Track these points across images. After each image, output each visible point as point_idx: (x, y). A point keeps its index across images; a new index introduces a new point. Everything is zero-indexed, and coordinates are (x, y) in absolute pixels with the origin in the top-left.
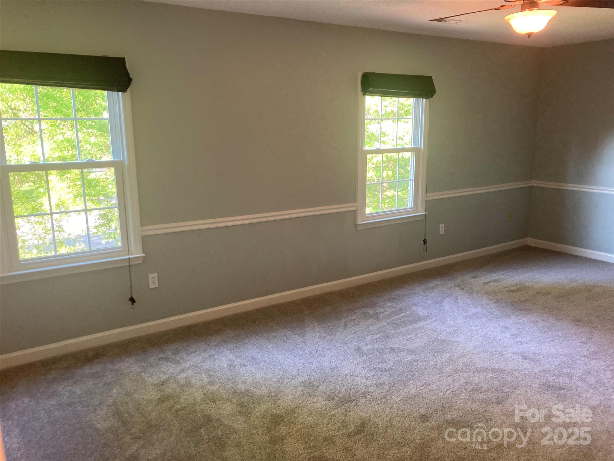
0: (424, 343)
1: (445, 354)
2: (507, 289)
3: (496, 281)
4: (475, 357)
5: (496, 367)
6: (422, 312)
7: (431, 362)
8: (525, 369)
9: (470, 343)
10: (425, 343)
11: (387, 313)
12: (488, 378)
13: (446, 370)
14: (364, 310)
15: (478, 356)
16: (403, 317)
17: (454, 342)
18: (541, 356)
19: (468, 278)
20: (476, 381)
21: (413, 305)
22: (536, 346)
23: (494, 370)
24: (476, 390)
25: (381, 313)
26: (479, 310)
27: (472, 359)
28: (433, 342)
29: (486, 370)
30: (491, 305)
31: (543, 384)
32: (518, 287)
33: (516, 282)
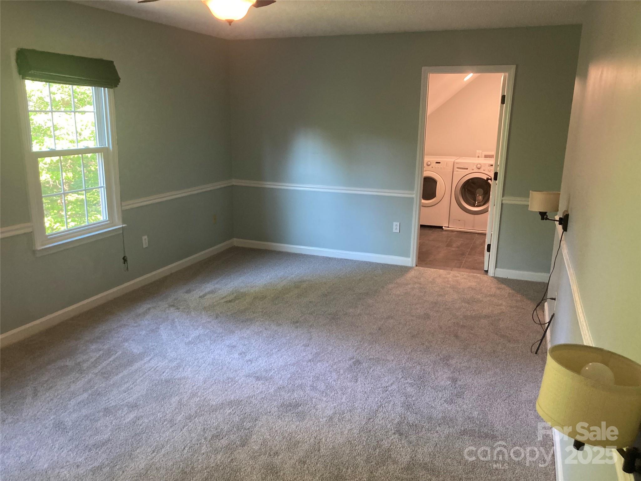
0: (145, 390)
1: (173, 398)
2: (225, 300)
3: (212, 292)
4: (208, 392)
5: (232, 398)
6: (135, 348)
7: (158, 414)
8: (261, 392)
9: (198, 376)
10: (147, 390)
11: (92, 360)
12: (227, 416)
13: (178, 420)
14: (61, 363)
15: (211, 390)
16: (114, 360)
17: (180, 379)
18: (272, 372)
19: (180, 294)
20: (214, 425)
21: (124, 341)
22: (266, 361)
23: (230, 404)
24: (216, 437)
25: (84, 361)
26: (200, 331)
27: (205, 397)
28: (156, 385)
29: (222, 406)
30: (213, 323)
31: (281, 406)
32: (235, 295)
33: (231, 290)
